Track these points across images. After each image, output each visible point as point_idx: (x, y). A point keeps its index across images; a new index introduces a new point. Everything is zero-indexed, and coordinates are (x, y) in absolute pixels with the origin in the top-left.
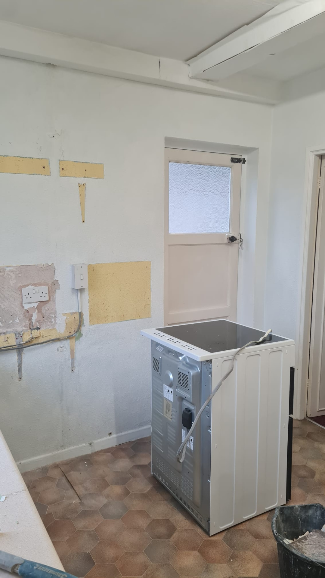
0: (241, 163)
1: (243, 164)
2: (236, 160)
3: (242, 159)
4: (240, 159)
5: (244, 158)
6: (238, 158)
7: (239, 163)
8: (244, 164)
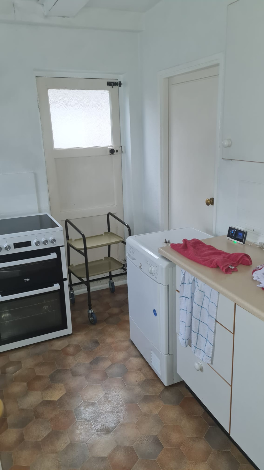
0: (117, 86)
1: (119, 86)
2: (112, 84)
3: (118, 83)
4: (116, 82)
5: (121, 82)
6: (114, 82)
7: (116, 86)
8: (121, 86)
